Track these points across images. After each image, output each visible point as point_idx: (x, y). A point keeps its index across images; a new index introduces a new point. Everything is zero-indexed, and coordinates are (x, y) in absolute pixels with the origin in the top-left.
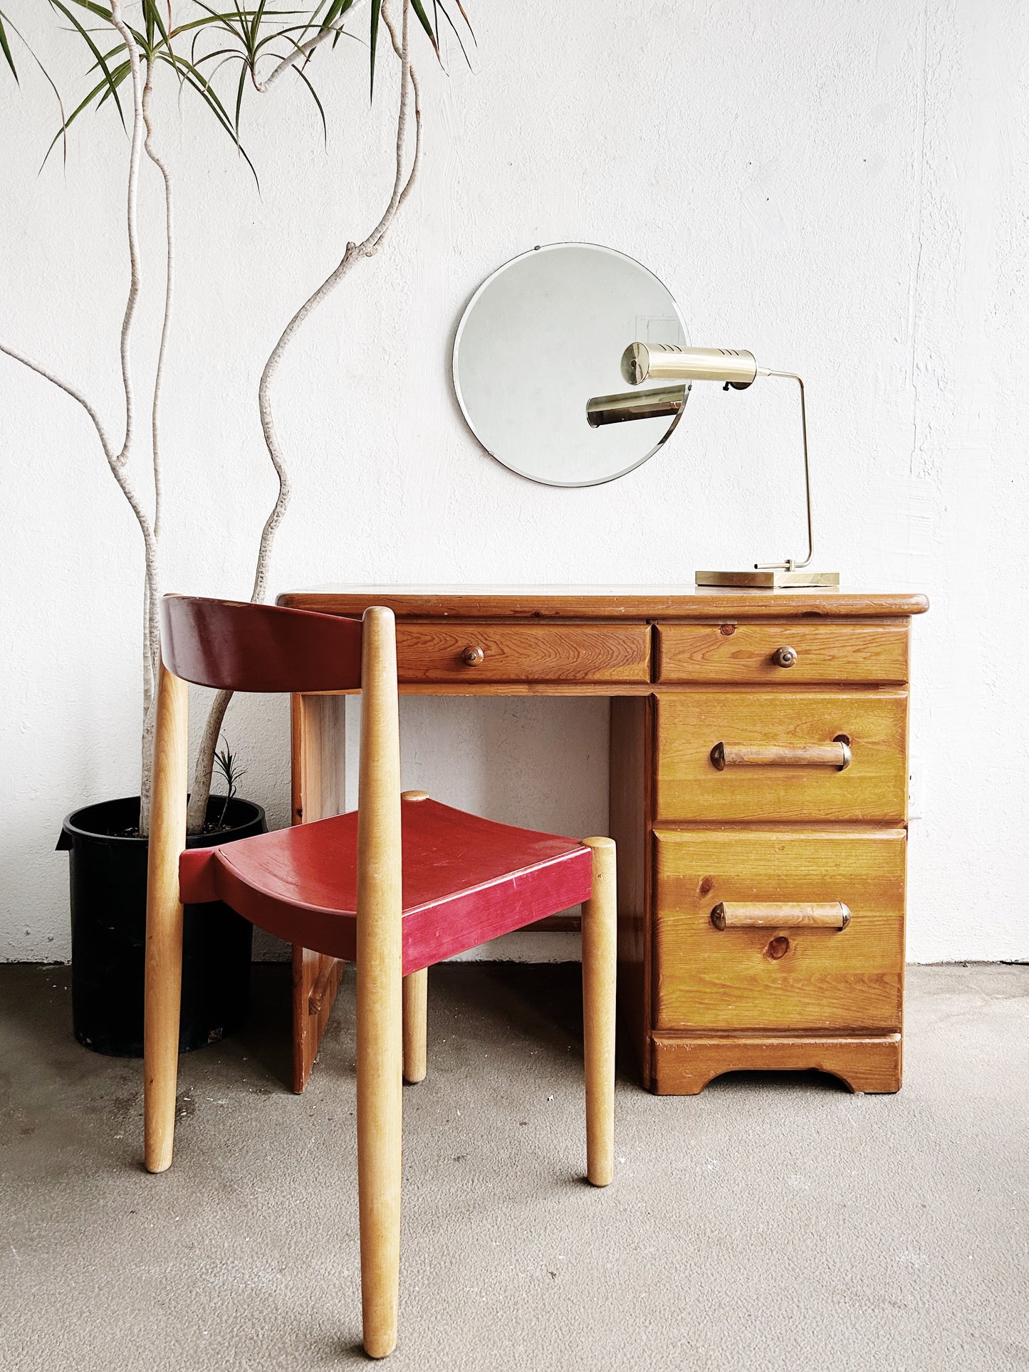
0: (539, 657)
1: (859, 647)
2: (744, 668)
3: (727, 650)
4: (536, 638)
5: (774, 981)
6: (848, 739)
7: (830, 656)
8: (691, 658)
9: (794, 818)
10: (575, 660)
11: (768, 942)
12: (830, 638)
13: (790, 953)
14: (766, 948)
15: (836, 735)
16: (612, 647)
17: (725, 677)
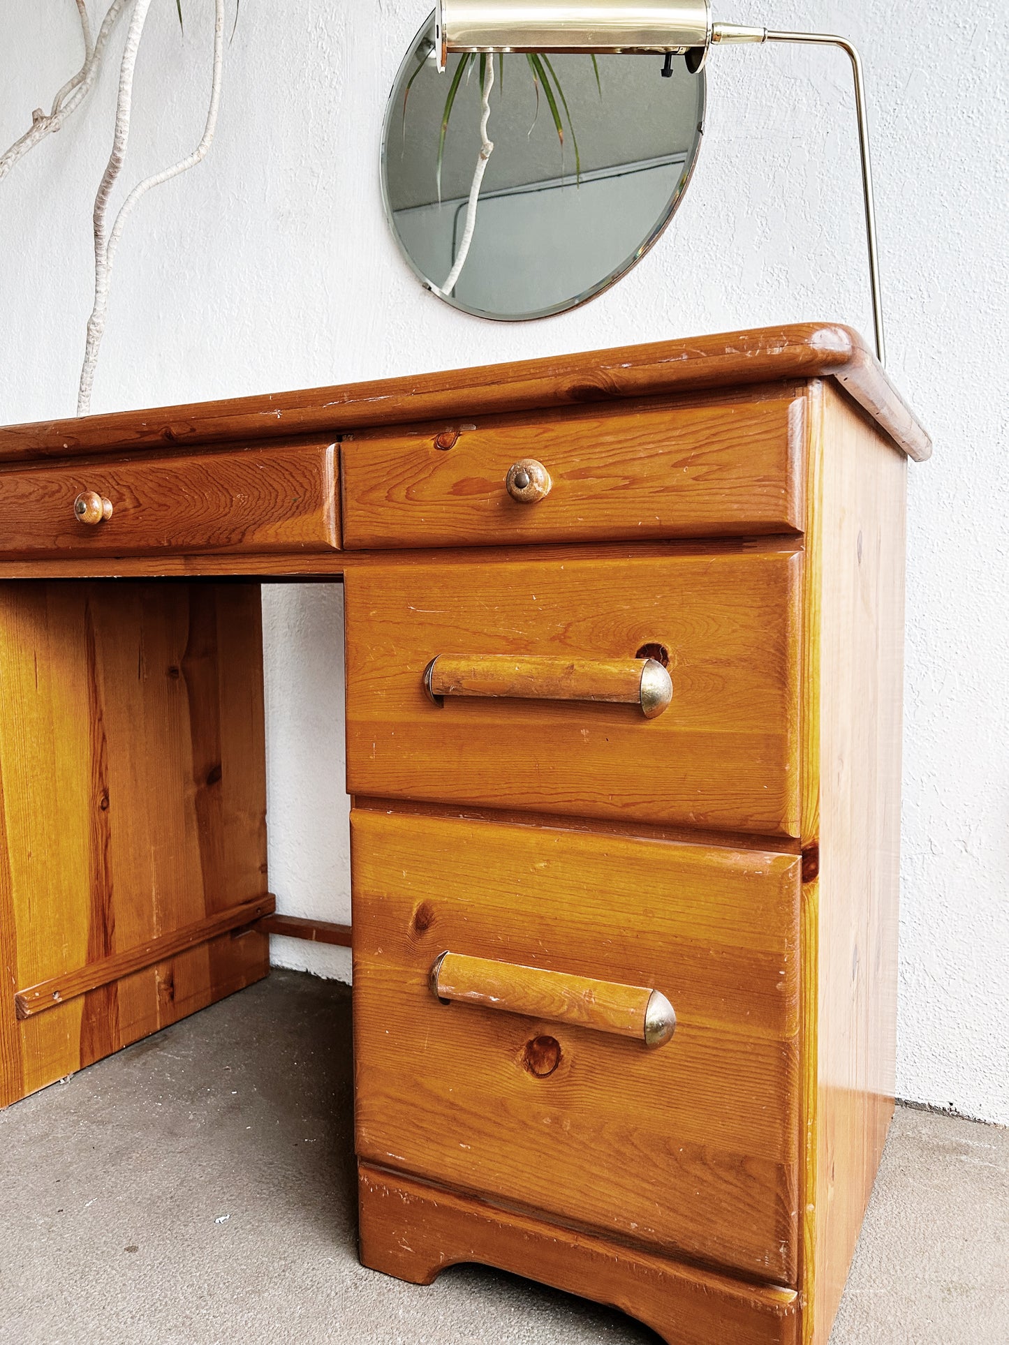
0: (182, 508)
1: (684, 455)
2: (475, 512)
3: (446, 478)
4: (177, 477)
5: (536, 1117)
6: (665, 653)
7: (625, 478)
8: (388, 498)
9: (562, 806)
10: (227, 510)
11: (525, 1042)
12: (627, 440)
13: (564, 1070)
14: (523, 1052)
15: (642, 644)
16: (276, 485)
17: (444, 532)
